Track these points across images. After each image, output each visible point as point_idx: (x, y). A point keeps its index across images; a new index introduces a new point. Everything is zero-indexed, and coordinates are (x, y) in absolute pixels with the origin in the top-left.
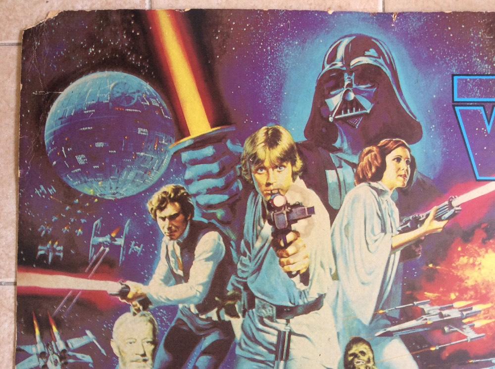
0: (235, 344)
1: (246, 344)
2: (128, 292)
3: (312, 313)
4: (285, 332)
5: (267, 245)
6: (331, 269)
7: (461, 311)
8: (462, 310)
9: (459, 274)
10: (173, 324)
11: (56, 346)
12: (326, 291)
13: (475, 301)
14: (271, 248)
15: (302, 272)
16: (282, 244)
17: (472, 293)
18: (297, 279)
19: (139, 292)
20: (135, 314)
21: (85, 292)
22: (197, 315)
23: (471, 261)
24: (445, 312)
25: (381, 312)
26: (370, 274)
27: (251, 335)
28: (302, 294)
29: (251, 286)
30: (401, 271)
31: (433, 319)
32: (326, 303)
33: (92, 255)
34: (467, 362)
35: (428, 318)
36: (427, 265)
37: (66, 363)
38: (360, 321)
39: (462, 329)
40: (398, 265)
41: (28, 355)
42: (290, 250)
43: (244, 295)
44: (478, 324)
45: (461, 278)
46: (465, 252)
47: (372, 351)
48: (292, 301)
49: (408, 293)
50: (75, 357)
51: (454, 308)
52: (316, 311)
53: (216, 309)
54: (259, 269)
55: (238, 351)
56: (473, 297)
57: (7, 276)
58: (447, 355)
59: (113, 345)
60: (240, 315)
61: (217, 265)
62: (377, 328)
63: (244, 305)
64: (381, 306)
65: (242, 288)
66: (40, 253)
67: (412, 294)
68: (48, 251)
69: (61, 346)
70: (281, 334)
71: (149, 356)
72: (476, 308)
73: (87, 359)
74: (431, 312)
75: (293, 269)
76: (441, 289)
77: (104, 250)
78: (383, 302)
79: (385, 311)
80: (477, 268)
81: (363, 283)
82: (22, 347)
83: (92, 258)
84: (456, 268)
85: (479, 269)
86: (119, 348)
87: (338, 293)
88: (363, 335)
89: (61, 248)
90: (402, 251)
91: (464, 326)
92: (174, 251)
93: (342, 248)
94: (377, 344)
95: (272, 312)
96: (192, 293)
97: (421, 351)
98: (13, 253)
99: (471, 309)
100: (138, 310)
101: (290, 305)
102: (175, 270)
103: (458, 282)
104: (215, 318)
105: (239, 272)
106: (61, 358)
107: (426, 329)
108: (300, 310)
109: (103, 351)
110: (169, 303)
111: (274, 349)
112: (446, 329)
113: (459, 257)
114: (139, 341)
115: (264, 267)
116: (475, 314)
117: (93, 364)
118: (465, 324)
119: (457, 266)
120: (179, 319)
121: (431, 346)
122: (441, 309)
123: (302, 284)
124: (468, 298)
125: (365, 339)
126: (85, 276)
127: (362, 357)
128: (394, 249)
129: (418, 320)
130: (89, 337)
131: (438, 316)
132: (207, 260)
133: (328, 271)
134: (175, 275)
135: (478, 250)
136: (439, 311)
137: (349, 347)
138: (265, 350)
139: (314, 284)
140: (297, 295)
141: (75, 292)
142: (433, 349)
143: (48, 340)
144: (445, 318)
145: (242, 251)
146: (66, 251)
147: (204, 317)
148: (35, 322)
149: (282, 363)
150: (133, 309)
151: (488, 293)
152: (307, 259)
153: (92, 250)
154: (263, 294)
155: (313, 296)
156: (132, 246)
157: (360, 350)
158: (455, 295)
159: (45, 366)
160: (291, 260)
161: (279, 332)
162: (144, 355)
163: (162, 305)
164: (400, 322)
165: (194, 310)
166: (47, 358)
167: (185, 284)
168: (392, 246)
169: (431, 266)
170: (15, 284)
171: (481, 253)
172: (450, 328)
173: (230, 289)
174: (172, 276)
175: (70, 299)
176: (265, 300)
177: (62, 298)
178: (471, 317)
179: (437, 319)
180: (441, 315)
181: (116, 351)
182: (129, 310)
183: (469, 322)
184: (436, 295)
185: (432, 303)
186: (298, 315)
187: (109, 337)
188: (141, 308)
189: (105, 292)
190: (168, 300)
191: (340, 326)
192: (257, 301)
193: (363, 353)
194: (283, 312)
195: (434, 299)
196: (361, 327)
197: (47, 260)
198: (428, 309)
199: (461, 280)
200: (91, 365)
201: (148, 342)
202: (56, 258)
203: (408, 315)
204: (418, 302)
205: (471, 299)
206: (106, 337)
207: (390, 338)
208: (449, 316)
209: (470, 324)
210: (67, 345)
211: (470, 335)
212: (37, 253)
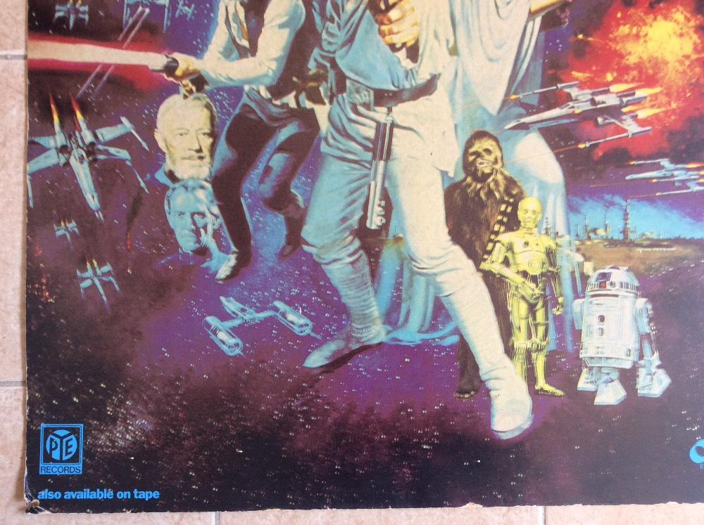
0: (320, 139)
1: (334, 138)
2: (175, 68)
3: (422, 100)
4: (385, 125)
5: (362, 7)
6: (448, 41)
7: (620, 97)
8: (621, 95)
9: (618, 48)
10: (237, 111)
11: (82, 138)
12: (440, 70)
13: (639, 84)
14: (368, 12)
15: (409, 44)
16: (383, 6)
17: (635, 73)
18: (402, 54)
19: (191, 68)
20: (185, 97)
21: (119, 67)
22: (270, 101)
23: (635, 30)
24: (598, 98)
25: (513, 97)
26: (499, 47)
27: (340, 126)
28: (409, 74)
29: (340, 63)
30: (542, 44)
31: (582, 107)
32: (441, 86)
33: (128, 19)
34: (627, 163)
35: (576, 105)
36: (576, 35)
37: (95, 160)
38: (485, 110)
39: (621, 121)
40: (538, 35)
41: (44, 150)
42: (394, 14)
43: (331, 75)
44: (642, 114)
45: (621, 53)
46: (626, 19)
47: (501, 149)
48: (396, 84)
49: (550, 72)
50: (106, 152)
51: (610, 93)
52: (427, 97)
53: (294, 93)
54: (351, 40)
55: (324, 148)
56: (636, 79)
57: (14, 47)
58: (601, 154)
59: (158, 136)
60: (326, 101)
61: (293, 35)
62: (507, 119)
63: (331, 88)
64: (513, 90)
65: (328, 65)
66: (58, 15)
67: (555, 73)
68: (68, 12)
69: (89, 138)
70: (380, 127)
71: (206, 153)
72: (640, 93)
73: (124, 154)
74: (580, 98)
75: (397, 40)
76: (594, 68)
77: (143, 12)
78: (515, 84)
79: (518, 96)
80: (642, 41)
81: (491, 60)
82: (37, 139)
83: (127, 22)
84: (615, 40)
85: (645, 41)
86: (165, 141)
87: (456, 74)
88: (489, 128)
89: (86, 8)
90: (543, 17)
91: (624, 117)
92: (236, 14)
93: (463, 13)
94: (507, 140)
95: (369, 97)
96: (261, 71)
97: (566, 149)
98: (21, 15)
99: (634, 94)
100: (191, 92)
101: (393, 88)
102: (237, 40)
103: (617, 59)
104: (293, 105)
105: (324, 45)
106: (88, 153)
107: (573, 120)
108: (406, 95)
109: (144, 145)
110: (231, 84)
111: (371, 146)
112: (600, 120)
113: (618, 25)
114: (192, 132)
115: (358, 37)
116: (639, 102)
117: (132, 161)
118: (625, 114)
119: (615, 37)
120: (245, 105)
121: (579, 142)
122: (593, 94)
123: (408, 60)
124: (629, 80)
125: (492, 133)
126: (119, 45)
127: (486, 157)
128: (532, 15)
129: (562, 108)
130: (126, 126)
131: (589, 103)
132: (281, 26)
133: (444, 43)
134: (239, 47)
135: (645, 17)
136: (590, 97)
137: (469, 144)
138: (359, 147)
139: (424, 61)
140: (402, 75)
141: (106, 67)
142: (582, 146)
143: (70, 129)
144: (599, 106)
145: (328, 15)
146: (92, 13)
147: (278, 102)
148: (53, 107)
149: (382, 163)
150: (183, 91)
151: (656, 74)
152: (416, 27)
153: (127, 12)
154: (357, 73)
155: (423, 76)
156: (180, 6)
157: (485, 147)
158: (612, 76)
159: (67, 164)
160: (395, 28)
161: (378, 123)
162: (200, 151)
163: (222, 85)
164: (539, 111)
165: (265, 94)
166: (70, 153)
167: (251, 59)
168: (530, 10)
169: (581, 36)
170: (25, 57)
171: (647, 21)
172: (605, 119)
173: (312, 65)
174: (234, 47)
175: (99, 76)
176: (359, 82)
177: (88, 75)
178: (633, 104)
179: (588, 106)
180: (593, 102)
181: (161, 145)
182: (177, 92)
183: (630, 112)
184: (587, 75)
185: (582, 86)
186: (403, 101)
187: (152, 125)
188: (194, 89)
189: (145, 67)
190: (231, 79)
191: (459, 117)
192: (348, 83)
193: (488, 151)
194: (383, 98)
195: (584, 80)
196: (486, 117)
197: (68, 25)
198: (577, 94)
199: (621, 56)
200: (129, 163)
201: (204, 134)
202: (79, 22)
203: (550, 101)
204: (563, 85)
205: (633, 80)
206: (148, 126)
207: (524, 131)
208: (603, 103)
209: (632, 114)
210: (95, 136)
211: (632, 128)
212: (53, 15)
